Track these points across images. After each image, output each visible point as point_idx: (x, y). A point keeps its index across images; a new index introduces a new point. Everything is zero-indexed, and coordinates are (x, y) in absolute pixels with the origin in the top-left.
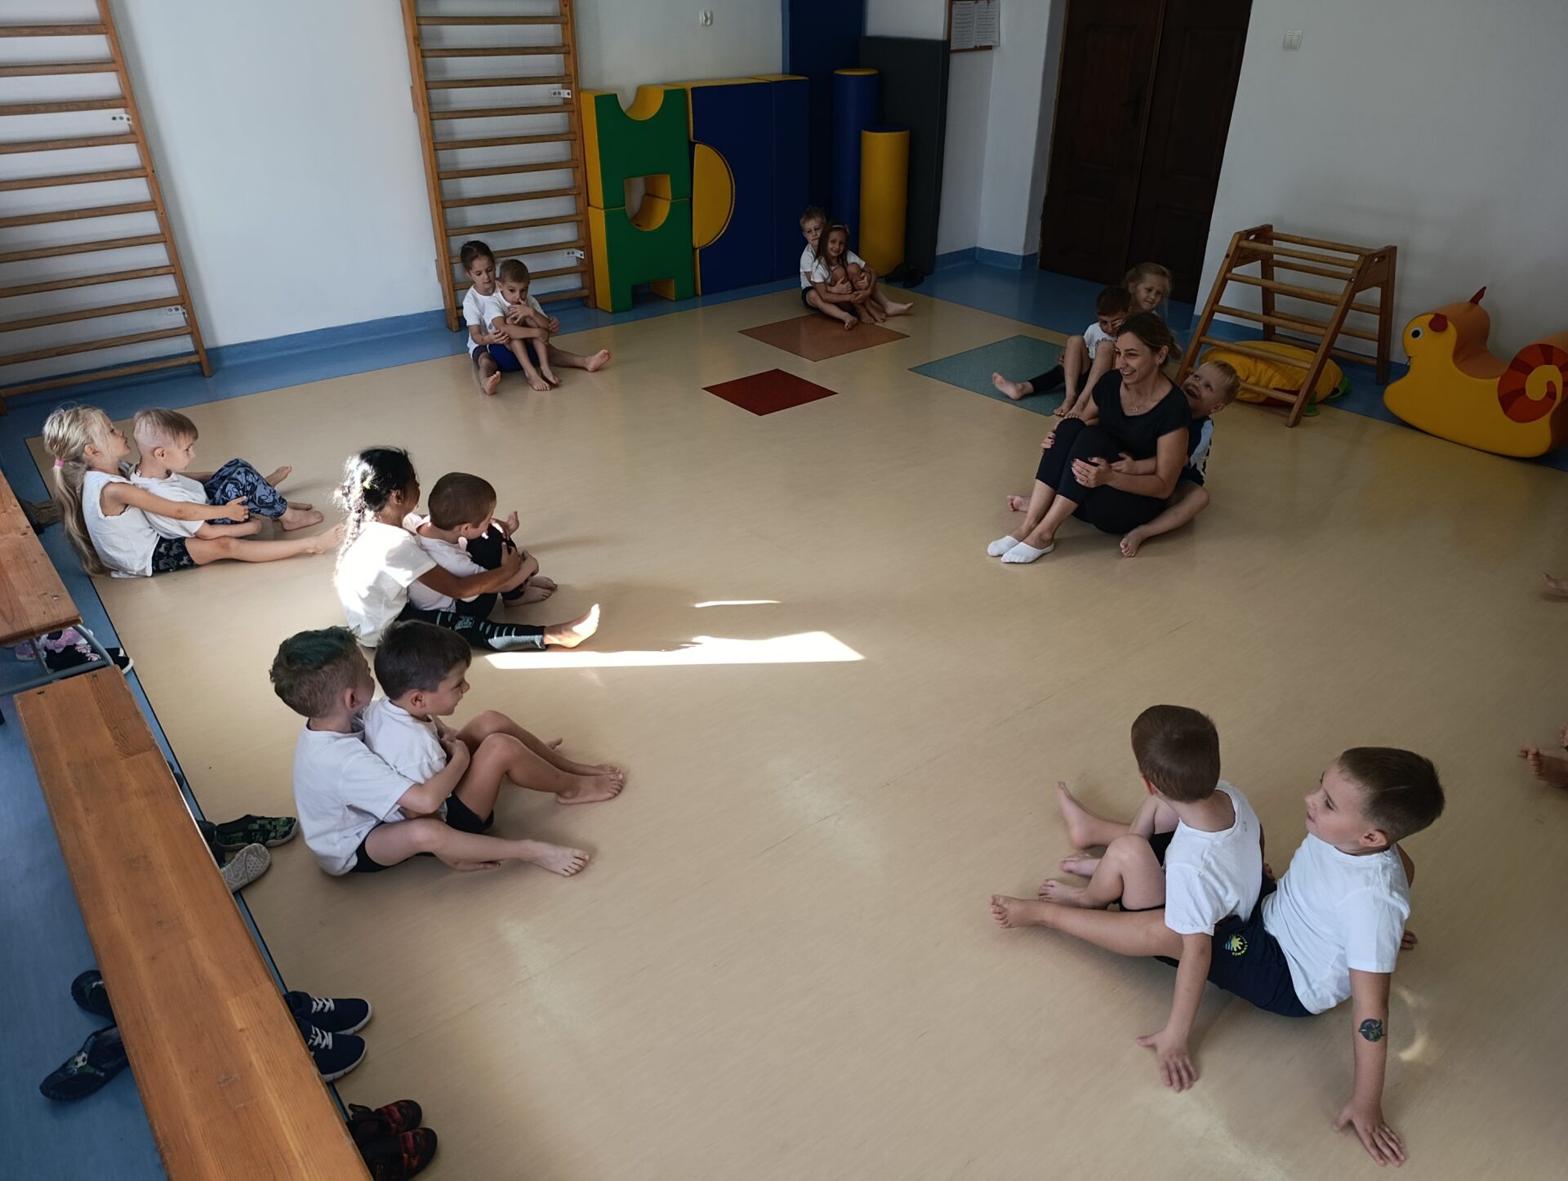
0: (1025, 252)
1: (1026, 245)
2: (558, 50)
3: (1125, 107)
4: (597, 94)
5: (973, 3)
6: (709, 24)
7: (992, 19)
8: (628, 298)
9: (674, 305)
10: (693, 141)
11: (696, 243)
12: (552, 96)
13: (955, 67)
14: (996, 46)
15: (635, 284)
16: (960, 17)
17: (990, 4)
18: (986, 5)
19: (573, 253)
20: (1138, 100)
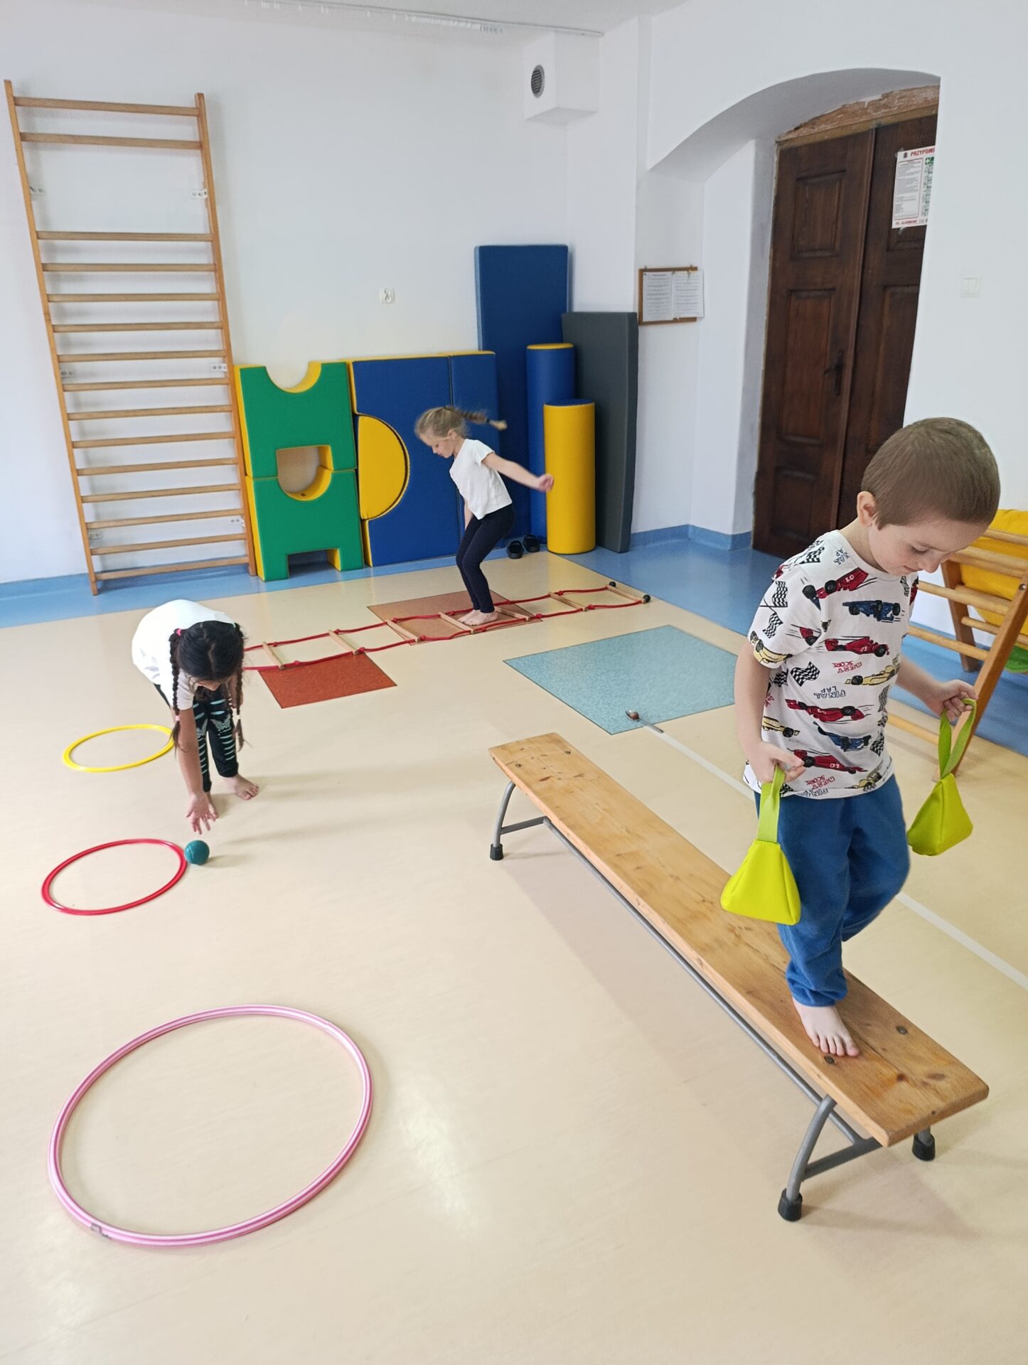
0: (734, 531)
1: (735, 524)
2: (216, 325)
3: (827, 375)
4: (243, 367)
5: (669, 273)
6: (390, 300)
7: (694, 290)
8: (283, 566)
9: (340, 575)
10: (357, 413)
11: (364, 515)
12: (213, 370)
13: (650, 339)
14: (701, 318)
15: (291, 553)
16: (653, 288)
17: (691, 275)
18: (687, 275)
19: (238, 521)
20: (839, 368)
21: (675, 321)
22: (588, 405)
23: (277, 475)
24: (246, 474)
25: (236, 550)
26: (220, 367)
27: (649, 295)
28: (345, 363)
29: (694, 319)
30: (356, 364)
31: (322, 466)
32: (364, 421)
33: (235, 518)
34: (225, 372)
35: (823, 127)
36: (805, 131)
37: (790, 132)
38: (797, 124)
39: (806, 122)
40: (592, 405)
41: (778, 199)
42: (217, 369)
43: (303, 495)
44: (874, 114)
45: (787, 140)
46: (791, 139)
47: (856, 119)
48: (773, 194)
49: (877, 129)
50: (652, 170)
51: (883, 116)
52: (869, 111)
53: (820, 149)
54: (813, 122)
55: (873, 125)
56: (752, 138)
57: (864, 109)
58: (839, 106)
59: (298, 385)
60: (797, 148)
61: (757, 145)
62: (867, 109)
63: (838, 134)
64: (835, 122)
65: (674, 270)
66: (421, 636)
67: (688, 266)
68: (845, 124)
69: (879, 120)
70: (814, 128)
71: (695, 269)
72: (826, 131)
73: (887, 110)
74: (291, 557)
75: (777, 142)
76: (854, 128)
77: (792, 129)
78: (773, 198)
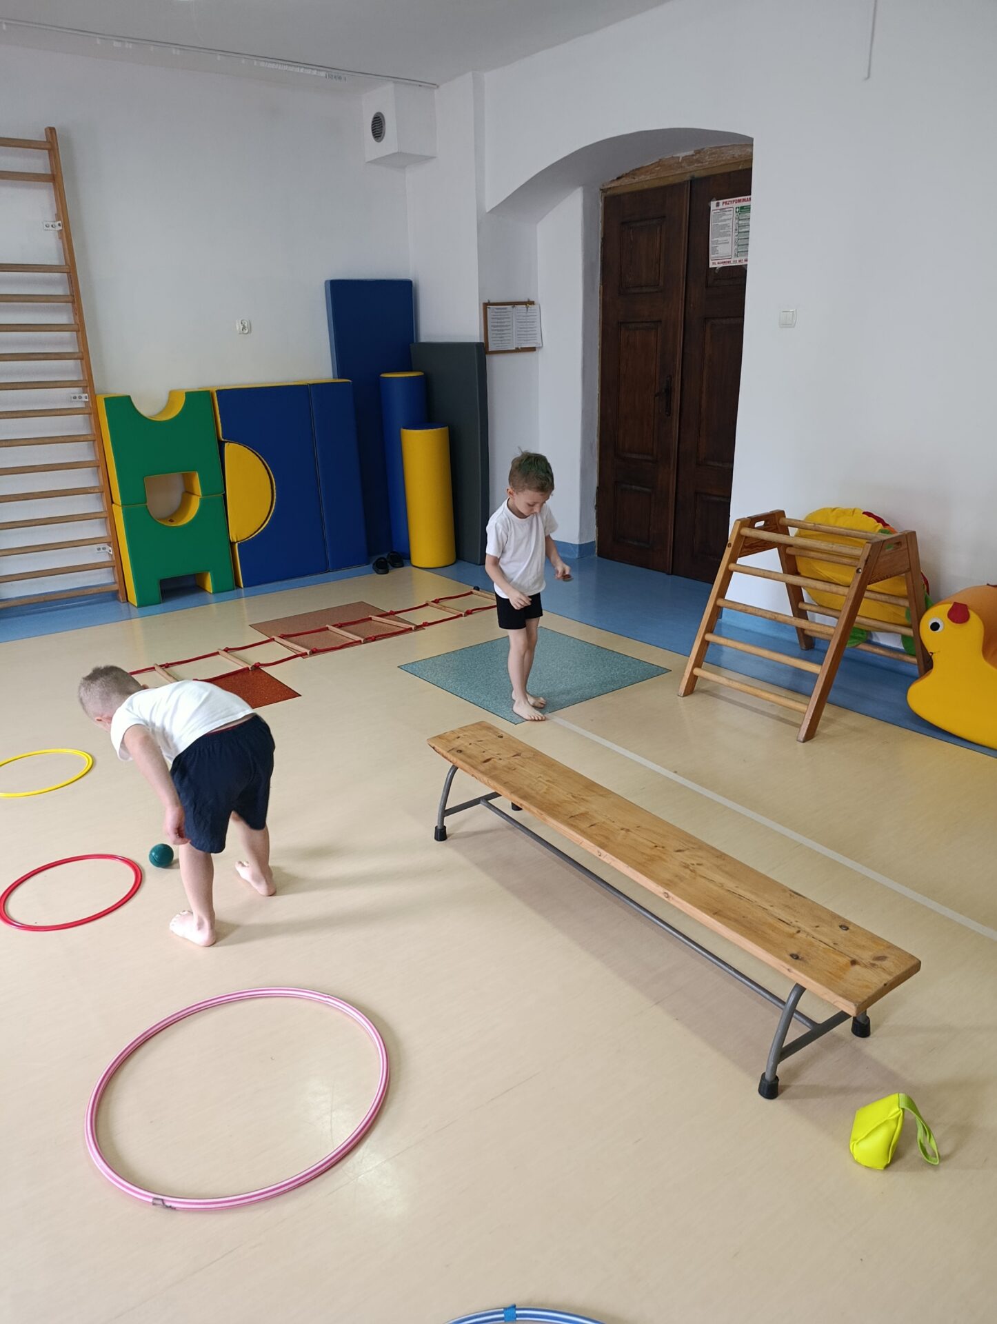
0: (580, 541)
1: (581, 534)
2: (76, 356)
3: (657, 398)
4: (108, 396)
5: (509, 307)
6: (247, 331)
7: (533, 322)
8: (156, 591)
9: (212, 598)
10: (223, 440)
11: (233, 537)
12: (73, 400)
13: (498, 367)
14: (539, 348)
15: (163, 578)
16: (497, 321)
17: (529, 308)
18: (526, 309)
19: (104, 549)
20: (669, 391)
21: (517, 350)
22: (443, 429)
23: (146, 502)
24: (113, 502)
25: (102, 578)
26: (80, 397)
27: (492, 326)
28: (208, 392)
29: (533, 349)
30: (219, 392)
31: (188, 492)
32: (230, 448)
33: (101, 546)
34: (85, 402)
35: (642, 177)
36: (626, 181)
37: (614, 180)
38: (620, 175)
39: (627, 172)
40: (446, 429)
41: (604, 240)
42: (78, 399)
43: (171, 521)
44: (688, 167)
45: (610, 188)
46: (614, 187)
47: (672, 171)
48: (600, 236)
49: (691, 181)
50: (491, 211)
51: (697, 170)
52: (683, 165)
53: (642, 197)
54: (633, 173)
55: (687, 177)
56: (580, 186)
57: (678, 163)
58: (657, 160)
59: (161, 413)
60: (619, 196)
61: (584, 192)
62: (681, 163)
63: (657, 184)
64: (654, 173)
65: (514, 304)
66: (312, 648)
67: (526, 300)
68: (662, 176)
69: (692, 173)
70: (634, 178)
71: (532, 303)
72: (645, 181)
73: (699, 165)
74: (163, 582)
75: (601, 190)
76: (671, 179)
77: (615, 178)
78: (600, 240)
